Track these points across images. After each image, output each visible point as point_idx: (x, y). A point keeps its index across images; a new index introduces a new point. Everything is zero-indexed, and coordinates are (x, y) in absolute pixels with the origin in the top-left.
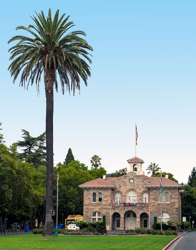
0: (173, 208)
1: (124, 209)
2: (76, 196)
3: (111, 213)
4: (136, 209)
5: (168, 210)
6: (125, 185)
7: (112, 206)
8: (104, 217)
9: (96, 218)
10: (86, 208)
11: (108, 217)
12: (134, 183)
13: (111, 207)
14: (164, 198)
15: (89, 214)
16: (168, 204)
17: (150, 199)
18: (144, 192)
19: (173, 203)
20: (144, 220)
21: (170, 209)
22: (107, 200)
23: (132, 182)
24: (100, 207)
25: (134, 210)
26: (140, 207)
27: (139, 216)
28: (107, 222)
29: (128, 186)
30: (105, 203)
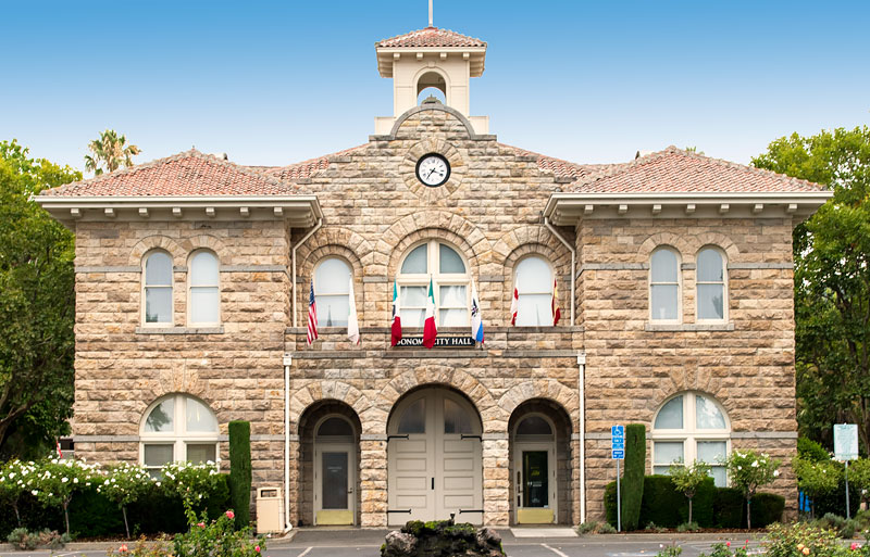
0: (757, 358)
1: (388, 375)
2: (10, 317)
3: (294, 402)
4: (476, 371)
5: (716, 374)
6: (386, 203)
7: (299, 354)
8: (239, 434)
9: (170, 446)
10: (94, 365)
11: (265, 431)
12: (451, 189)
13: (288, 361)
14: (687, 284)
15: (121, 415)
16: (720, 334)
17: (587, 293)
18: (527, 250)
19: (758, 326)
20: (525, 453)
21: (737, 369)
22: (257, 305)
23: (436, 179)
24: (204, 362)
25: (463, 380)
26: (507, 354)
27: (505, 425)
28: (263, 474)
29: (404, 210)
30: (245, 327)
